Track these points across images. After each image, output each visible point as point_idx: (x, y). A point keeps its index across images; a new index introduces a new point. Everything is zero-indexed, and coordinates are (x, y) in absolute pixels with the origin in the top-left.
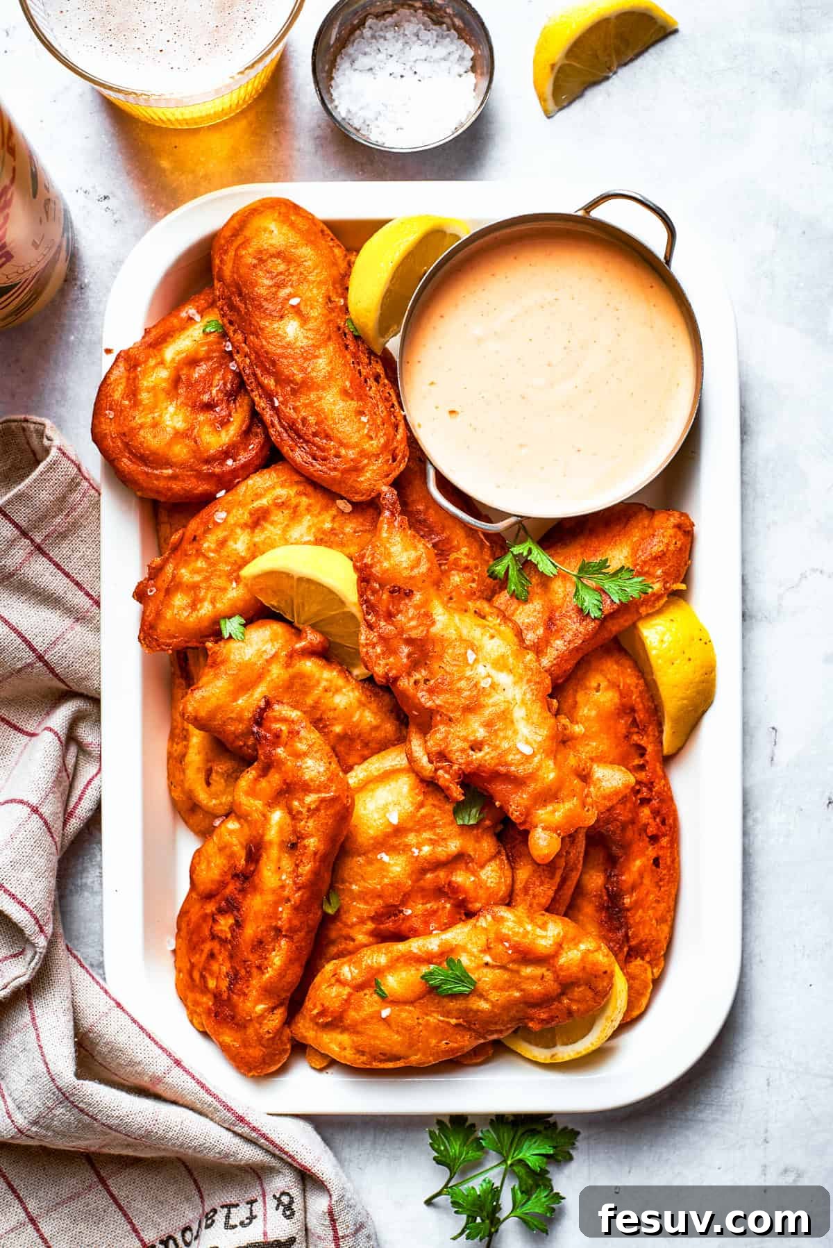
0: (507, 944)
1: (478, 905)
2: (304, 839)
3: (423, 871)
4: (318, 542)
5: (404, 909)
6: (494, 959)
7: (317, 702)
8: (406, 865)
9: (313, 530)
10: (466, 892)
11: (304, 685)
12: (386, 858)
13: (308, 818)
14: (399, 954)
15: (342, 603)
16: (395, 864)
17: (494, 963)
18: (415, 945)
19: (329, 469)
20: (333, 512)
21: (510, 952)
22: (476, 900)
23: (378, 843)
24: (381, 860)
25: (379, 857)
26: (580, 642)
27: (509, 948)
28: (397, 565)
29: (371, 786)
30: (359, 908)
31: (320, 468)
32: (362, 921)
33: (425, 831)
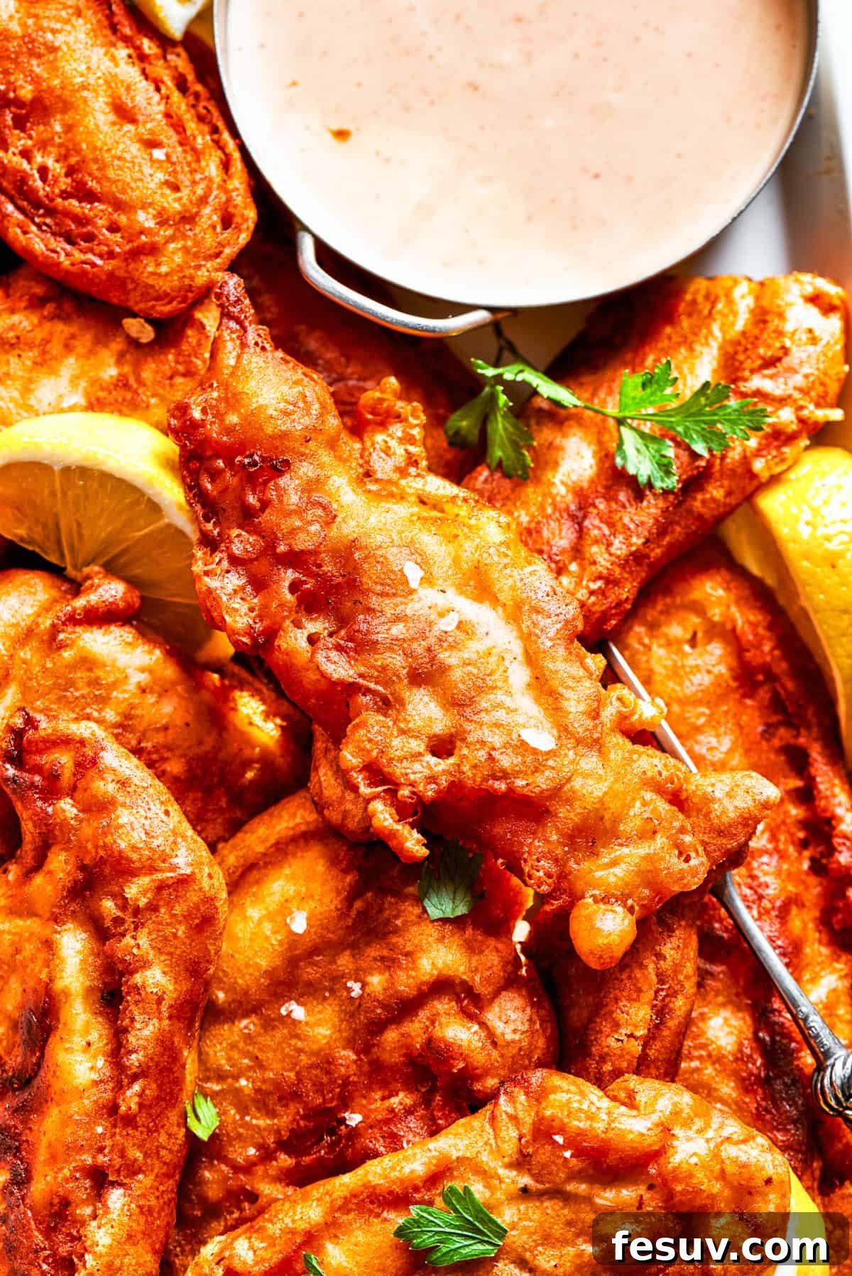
0: (559, 1139)
1: (491, 1082)
2: (132, 973)
3: (378, 1027)
4: (95, 405)
5: (346, 1115)
6: (537, 1178)
7: (127, 716)
8: (341, 1021)
9: (83, 384)
10: (465, 1058)
11: (95, 683)
12: (298, 1012)
13: (136, 929)
14: (346, 1193)
15: (154, 508)
16: (318, 1023)
17: (540, 1186)
18: (376, 1172)
19: (101, 256)
20: (117, 345)
21: (568, 1154)
22: (487, 1073)
23: (281, 983)
24: (288, 1020)
25: (283, 1011)
26: (640, 541)
27: (564, 1148)
28: (253, 414)
29: (255, 874)
30: (258, 1127)
31: (82, 257)
32: (267, 1155)
33: (368, 944)
